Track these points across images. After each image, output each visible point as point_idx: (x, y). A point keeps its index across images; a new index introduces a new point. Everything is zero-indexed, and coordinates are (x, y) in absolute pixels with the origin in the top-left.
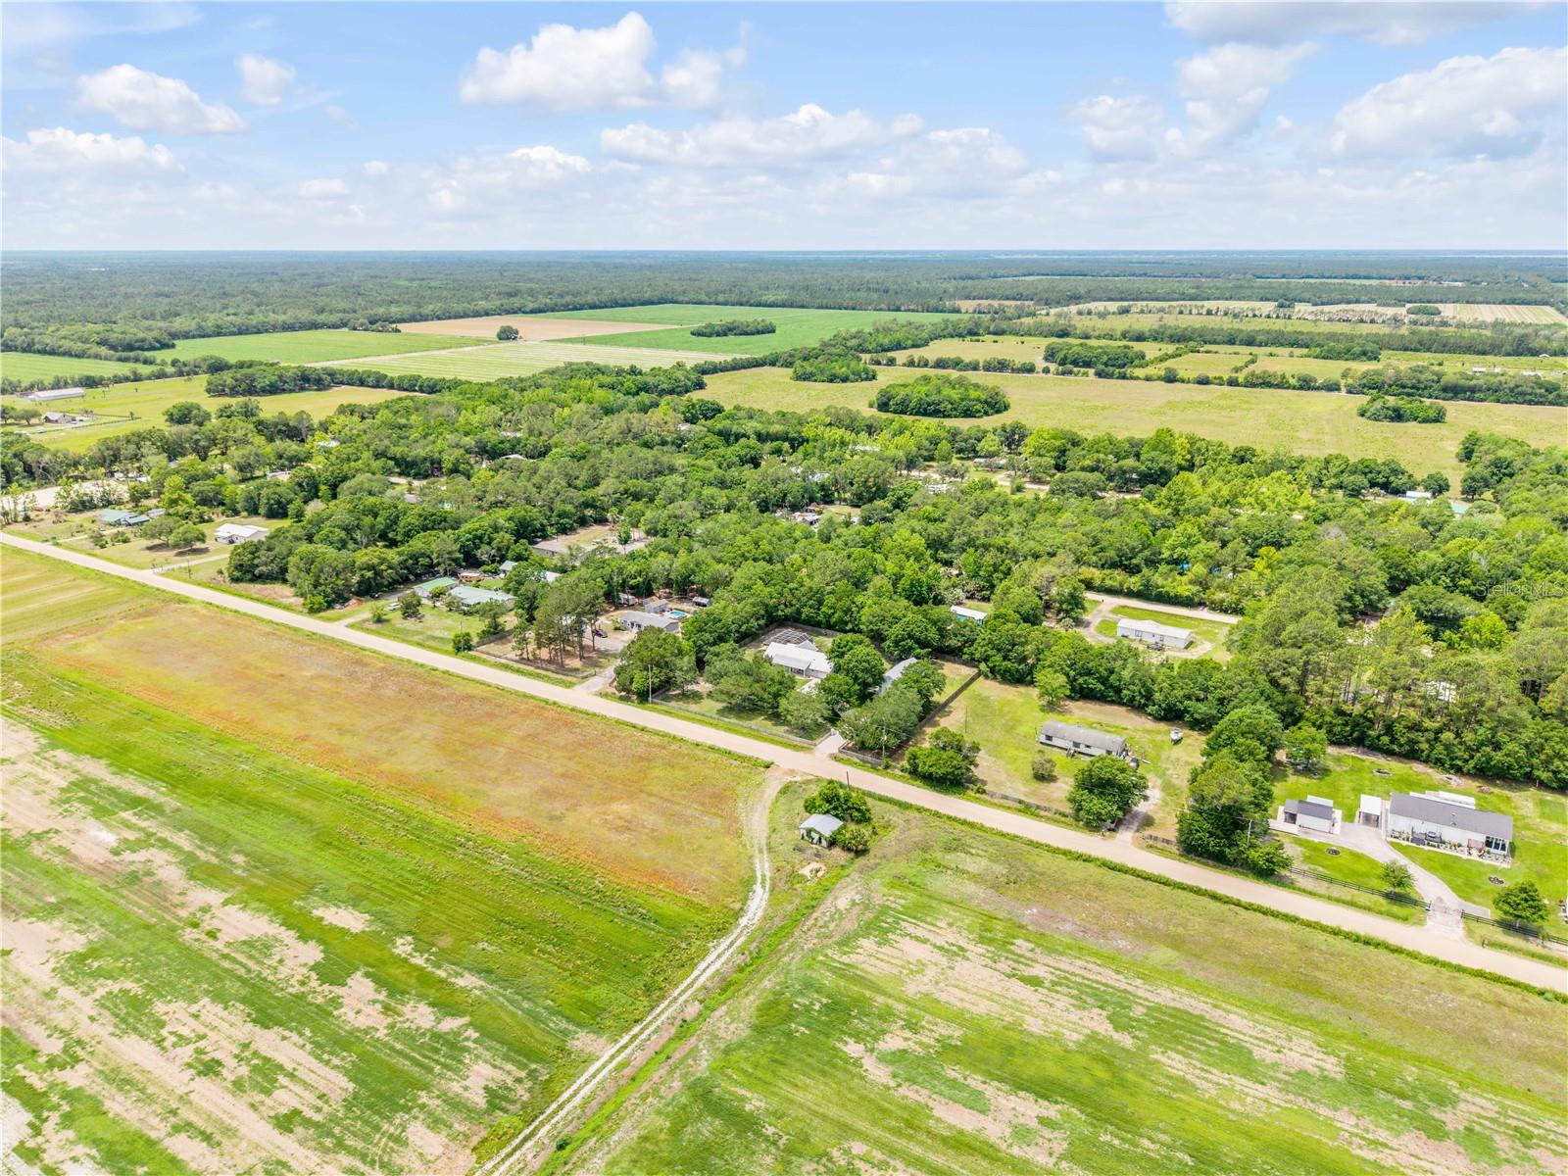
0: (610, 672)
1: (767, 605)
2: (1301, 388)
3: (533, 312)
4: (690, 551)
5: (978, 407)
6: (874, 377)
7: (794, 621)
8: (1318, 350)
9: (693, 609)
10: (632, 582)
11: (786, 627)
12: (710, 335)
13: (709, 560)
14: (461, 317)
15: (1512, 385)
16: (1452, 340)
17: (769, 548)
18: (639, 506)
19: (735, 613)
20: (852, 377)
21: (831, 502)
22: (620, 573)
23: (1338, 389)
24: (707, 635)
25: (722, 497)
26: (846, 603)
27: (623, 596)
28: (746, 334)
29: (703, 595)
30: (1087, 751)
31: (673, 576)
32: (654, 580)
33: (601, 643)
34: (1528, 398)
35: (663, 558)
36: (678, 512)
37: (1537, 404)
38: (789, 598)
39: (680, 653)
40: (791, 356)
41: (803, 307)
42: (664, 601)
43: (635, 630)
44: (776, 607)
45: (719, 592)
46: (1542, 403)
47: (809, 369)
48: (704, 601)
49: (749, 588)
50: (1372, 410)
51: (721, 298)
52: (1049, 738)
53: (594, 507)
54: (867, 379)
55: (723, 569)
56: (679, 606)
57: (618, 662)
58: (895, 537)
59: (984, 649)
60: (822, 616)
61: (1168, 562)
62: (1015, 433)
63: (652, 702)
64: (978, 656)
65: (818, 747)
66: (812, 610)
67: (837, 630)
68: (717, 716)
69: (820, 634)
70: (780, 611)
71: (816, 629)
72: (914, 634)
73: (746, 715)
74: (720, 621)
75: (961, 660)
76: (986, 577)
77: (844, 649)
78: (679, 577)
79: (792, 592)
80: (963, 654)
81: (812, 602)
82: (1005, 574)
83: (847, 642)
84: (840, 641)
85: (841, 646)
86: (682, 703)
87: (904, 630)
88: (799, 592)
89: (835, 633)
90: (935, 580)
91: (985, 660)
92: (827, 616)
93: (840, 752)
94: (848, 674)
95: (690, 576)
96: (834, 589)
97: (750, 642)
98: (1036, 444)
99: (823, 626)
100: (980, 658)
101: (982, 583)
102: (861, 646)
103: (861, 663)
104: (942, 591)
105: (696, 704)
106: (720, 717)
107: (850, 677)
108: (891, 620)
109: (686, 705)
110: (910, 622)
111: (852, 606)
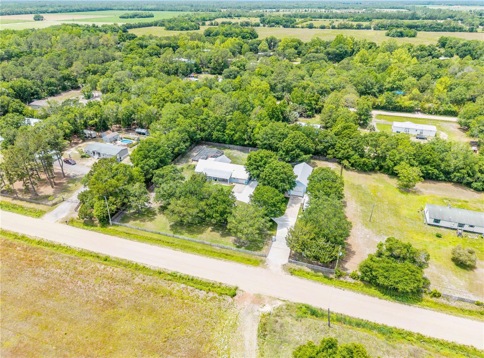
0: (74, 197)
1: (188, 132)
2: (358, 29)
3: (52, 12)
4: (129, 99)
5: (248, 35)
6: (199, 29)
7: (208, 140)
8: (352, 19)
9: (137, 137)
10: (91, 122)
11: (202, 144)
12: (127, 18)
13: (142, 104)
14: (19, 14)
15: (430, 25)
16: (392, 15)
17: (179, 94)
18: (95, 77)
19: (168, 140)
20: (190, 28)
21: (200, 73)
22: (82, 117)
23: (370, 29)
24: (152, 160)
25: (144, 71)
26: (242, 126)
27: (87, 132)
28: (142, 17)
29: (142, 127)
30: (471, 229)
31: (120, 116)
32: (107, 119)
33: (69, 170)
34: (435, 29)
35: (112, 105)
36: (119, 78)
37: (438, 31)
38: (203, 125)
39: (131, 180)
40: (163, 21)
41: (162, 10)
42: (116, 133)
43: (96, 156)
44: (195, 132)
45: (153, 125)
46: (440, 31)
47: (171, 25)
48: (143, 131)
49: (174, 120)
50: (392, 33)
51: (130, 8)
52: (437, 221)
53: (69, 79)
54: (196, 29)
55: (153, 109)
56: (127, 136)
57: (82, 189)
58: (252, 83)
59: (346, 151)
60: (227, 136)
61: (388, 90)
62: (272, 42)
63: (113, 225)
64: (340, 155)
65: (268, 258)
66: (220, 133)
67: (237, 145)
68: (171, 233)
69: (225, 148)
70: (198, 135)
71: (222, 145)
72: (301, 145)
73: (195, 228)
74: (159, 148)
75: (324, 158)
76: (309, 103)
77: (260, 163)
78: (124, 116)
79: (203, 121)
80: (327, 154)
81: (218, 127)
82: (316, 101)
83: (261, 157)
84: (255, 157)
85: (257, 161)
86: (139, 221)
87: (292, 143)
88: (208, 121)
89: (235, 147)
90: (284, 107)
91: (347, 158)
92: (230, 136)
93: (289, 262)
94: (269, 183)
95: (131, 115)
96: (232, 118)
97: (181, 158)
98: (284, 45)
99: (227, 142)
100: (343, 157)
101: (306, 107)
102: (272, 159)
103: (280, 175)
104: (288, 113)
105: (151, 221)
106: (174, 233)
107: (271, 186)
108: (279, 136)
109: (142, 223)
110: (296, 137)
111: (247, 128)
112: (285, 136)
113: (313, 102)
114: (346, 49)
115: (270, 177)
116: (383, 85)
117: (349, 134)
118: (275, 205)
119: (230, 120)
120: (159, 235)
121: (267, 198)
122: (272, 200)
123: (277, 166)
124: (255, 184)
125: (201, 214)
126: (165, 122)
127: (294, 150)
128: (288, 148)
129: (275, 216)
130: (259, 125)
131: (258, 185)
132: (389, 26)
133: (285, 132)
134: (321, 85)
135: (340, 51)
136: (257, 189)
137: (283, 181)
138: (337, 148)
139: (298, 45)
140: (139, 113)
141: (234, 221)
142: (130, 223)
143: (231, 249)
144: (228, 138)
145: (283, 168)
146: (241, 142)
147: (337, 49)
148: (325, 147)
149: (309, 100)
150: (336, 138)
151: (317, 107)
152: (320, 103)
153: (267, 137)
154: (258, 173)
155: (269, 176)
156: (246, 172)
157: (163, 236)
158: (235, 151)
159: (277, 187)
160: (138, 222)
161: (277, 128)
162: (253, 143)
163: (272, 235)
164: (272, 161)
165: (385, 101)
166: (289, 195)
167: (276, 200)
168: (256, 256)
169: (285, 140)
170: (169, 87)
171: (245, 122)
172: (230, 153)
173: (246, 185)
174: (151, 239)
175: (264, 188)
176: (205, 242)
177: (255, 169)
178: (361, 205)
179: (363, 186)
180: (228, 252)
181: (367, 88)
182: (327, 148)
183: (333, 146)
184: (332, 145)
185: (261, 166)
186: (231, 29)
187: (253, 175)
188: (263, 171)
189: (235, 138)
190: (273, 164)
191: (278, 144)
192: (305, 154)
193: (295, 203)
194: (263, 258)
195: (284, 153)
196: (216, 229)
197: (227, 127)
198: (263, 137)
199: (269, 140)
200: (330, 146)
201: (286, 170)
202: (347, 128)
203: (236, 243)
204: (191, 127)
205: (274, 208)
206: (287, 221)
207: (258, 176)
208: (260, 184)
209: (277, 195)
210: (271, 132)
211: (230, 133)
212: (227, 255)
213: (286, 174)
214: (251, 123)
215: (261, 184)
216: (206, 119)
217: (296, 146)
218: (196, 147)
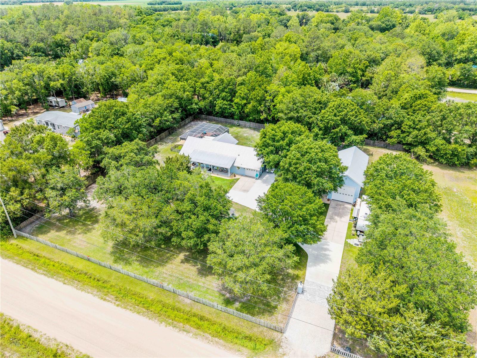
7: (208, 113)
10: (52, 84)
27: (54, 99)
36: (112, 39)
38: (202, 91)
59: (423, 131)
60: (235, 107)
61: (459, 61)
62: (303, 18)
63: (19, 236)
64: (410, 139)
65: (286, 335)
66: (225, 102)
67: (250, 121)
68: (109, 261)
69: (233, 125)
70: (194, 104)
71: (229, 120)
72: (349, 119)
73: (156, 252)
74: (124, 114)
75: (382, 143)
76: (353, 72)
77: (281, 142)
78: (102, 80)
79: (204, 86)
80: (388, 137)
81: (224, 94)
82: (363, 71)
83: (284, 133)
84: (274, 132)
85: (277, 138)
86: (65, 232)
87: (335, 115)
88: (211, 85)
89: (248, 124)
90: (320, 74)
91: (423, 144)
92: (240, 107)
93: (333, 351)
94: (295, 178)
95: (110, 78)
96: (244, 81)
97: (166, 136)
98: (318, 21)
99: (236, 117)
100: (415, 141)
101: (350, 78)
102: (302, 137)
103: (316, 163)
104: (325, 83)
105: (86, 233)
106: (115, 261)
107: (299, 182)
108: (315, 105)
109: (68, 237)
110: (342, 106)
111: (266, 95)
112: (323, 105)
113: (360, 73)
114: (394, 23)
115: (298, 166)
116: (453, 56)
117: (425, 105)
118: (305, 221)
119: (242, 84)
120: (88, 263)
121: (291, 206)
122: (300, 209)
123: (311, 148)
124: (271, 178)
125: (162, 230)
126: (150, 85)
127: (338, 126)
128: (328, 123)
129: (305, 241)
130: (283, 90)
131: (276, 180)
132: (436, 10)
133: (324, 99)
134: (369, 53)
135: (387, 25)
136: (274, 188)
137: (320, 174)
138: (404, 127)
139: (335, 20)
140: (121, 75)
141: (219, 251)
142: (49, 235)
143: (213, 307)
144: (238, 111)
145: (322, 151)
146: (255, 116)
147: (383, 23)
148: (386, 126)
149: (354, 68)
150: (403, 112)
151: (364, 79)
152: (368, 74)
153: (295, 107)
154: (277, 159)
155: (296, 164)
156: (257, 158)
157: (93, 266)
158: (248, 129)
159: (309, 185)
160: (63, 233)
161: (311, 93)
162: (273, 118)
163: (297, 277)
164: (302, 140)
165: (459, 74)
166: (328, 200)
167: (307, 210)
168: (261, 329)
169: (323, 111)
170: (168, 48)
171: (263, 87)
172: (239, 132)
173: (257, 179)
174: (71, 270)
175: (285, 187)
176: (165, 285)
177: (272, 152)
178: (462, 226)
179: (455, 190)
180: (205, 312)
181: (430, 59)
182: (388, 128)
183: (399, 125)
184: (396, 122)
185: (281, 148)
186: (259, 9)
187: (269, 162)
188: (285, 157)
189: (247, 110)
190: (304, 145)
191: (311, 117)
192: (355, 135)
193: (340, 215)
194: (275, 334)
195: (321, 132)
196: (193, 258)
197: (237, 94)
198: (287, 109)
199: (298, 112)
200: (392, 125)
201: (327, 155)
202: (420, 98)
203: (224, 292)
204: (184, 91)
205: (303, 227)
206: (326, 250)
207: (277, 165)
208: (279, 178)
209: (310, 202)
210: (301, 99)
211: (240, 102)
212: (202, 318)
213: (326, 161)
214: (273, 87)
215: (281, 178)
216: (208, 83)
217: (341, 120)
218: (192, 123)
